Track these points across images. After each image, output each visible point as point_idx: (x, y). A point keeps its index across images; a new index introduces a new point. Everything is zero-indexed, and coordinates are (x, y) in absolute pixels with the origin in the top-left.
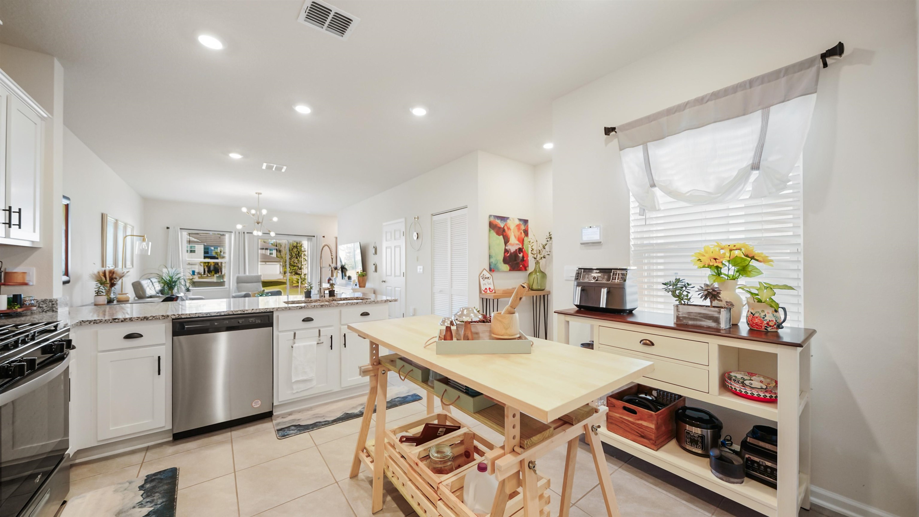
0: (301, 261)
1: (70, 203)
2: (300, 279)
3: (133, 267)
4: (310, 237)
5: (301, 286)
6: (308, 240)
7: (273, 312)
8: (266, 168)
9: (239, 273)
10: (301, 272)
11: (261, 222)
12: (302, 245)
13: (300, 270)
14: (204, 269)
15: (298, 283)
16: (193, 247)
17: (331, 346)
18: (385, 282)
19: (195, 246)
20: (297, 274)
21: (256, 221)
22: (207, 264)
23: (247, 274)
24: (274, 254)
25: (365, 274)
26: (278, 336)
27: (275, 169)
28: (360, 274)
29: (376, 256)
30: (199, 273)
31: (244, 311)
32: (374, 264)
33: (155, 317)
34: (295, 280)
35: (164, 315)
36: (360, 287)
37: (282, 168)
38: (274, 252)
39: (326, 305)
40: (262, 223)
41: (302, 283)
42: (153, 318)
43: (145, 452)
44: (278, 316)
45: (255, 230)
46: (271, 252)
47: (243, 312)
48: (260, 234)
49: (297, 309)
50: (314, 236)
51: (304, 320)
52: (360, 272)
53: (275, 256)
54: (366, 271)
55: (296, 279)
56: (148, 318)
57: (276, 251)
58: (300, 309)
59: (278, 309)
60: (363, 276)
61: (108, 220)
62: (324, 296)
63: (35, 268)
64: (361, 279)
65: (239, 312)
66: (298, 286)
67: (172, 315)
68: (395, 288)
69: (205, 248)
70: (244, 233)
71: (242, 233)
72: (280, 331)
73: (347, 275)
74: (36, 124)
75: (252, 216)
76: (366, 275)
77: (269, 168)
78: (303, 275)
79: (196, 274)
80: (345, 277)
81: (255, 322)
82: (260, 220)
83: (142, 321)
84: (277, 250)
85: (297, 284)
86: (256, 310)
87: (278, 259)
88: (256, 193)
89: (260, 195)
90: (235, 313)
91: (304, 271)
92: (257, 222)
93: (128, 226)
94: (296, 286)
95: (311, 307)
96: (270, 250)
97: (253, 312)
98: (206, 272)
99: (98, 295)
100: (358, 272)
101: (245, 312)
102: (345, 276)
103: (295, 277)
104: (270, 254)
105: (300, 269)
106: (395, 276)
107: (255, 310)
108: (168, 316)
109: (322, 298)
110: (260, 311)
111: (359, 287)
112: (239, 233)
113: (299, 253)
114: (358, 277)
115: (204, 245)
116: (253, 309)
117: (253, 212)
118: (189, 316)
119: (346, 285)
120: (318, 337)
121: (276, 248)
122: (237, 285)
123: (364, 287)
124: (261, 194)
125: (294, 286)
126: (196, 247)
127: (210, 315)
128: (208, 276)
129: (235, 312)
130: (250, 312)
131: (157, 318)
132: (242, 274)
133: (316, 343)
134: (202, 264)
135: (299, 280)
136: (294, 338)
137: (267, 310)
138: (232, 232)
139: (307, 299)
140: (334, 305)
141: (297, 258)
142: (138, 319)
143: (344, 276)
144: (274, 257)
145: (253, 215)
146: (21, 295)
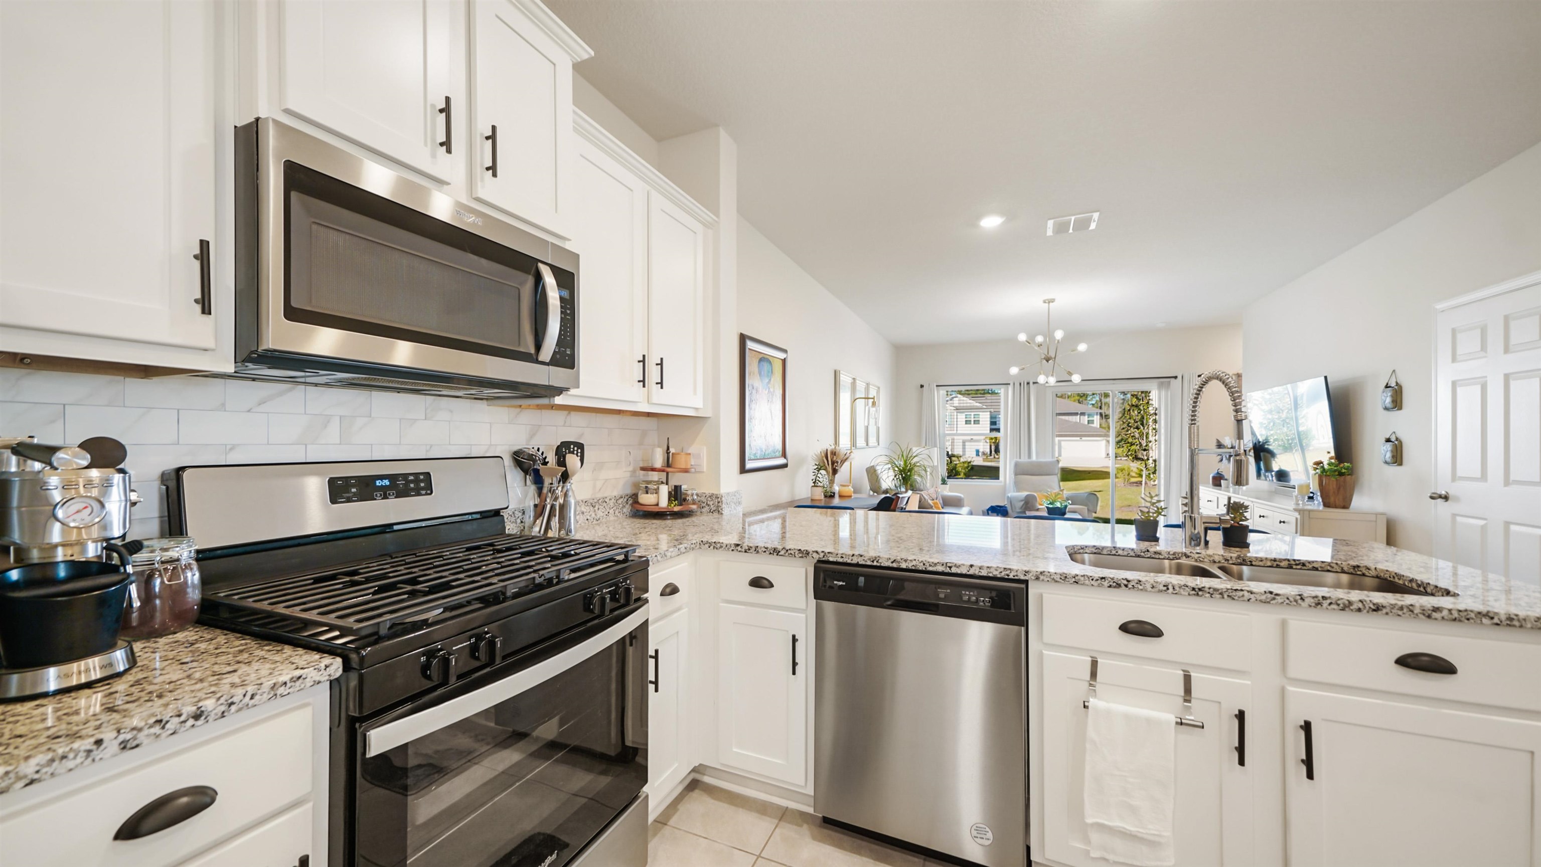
0: (1147, 434)
1: (787, 357)
2: (1144, 469)
3: (878, 444)
4: (1165, 380)
5: (1146, 483)
6: (1160, 387)
7: (1026, 582)
8: (1053, 232)
9: (1020, 458)
10: (1147, 455)
11: (1053, 356)
12: (1150, 402)
13: (1145, 453)
14: (991, 446)
15: (1141, 476)
16: (968, 416)
17: (1241, 750)
18: (1446, 498)
19: (979, 415)
20: (1136, 458)
21: (1043, 356)
22: (994, 440)
23: (1034, 458)
24: (1095, 422)
25: (1348, 468)
26: (1041, 656)
27: (1073, 230)
28: (1326, 467)
29: (1396, 414)
30: (984, 454)
31: (950, 567)
32: (1388, 440)
33: (789, 552)
34: (1135, 470)
35: (802, 549)
36: (1326, 505)
37: (1088, 221)
38: (1097, 419)
39: (1216, 590)
40: (1055, 358)
41: (1148, 476)
42: (785, 553)
43: (777, 821)
44: (1041, 596)
45: (1041, 374)
46: (1090, 419)
47: (948, 570)
48: (1052, 380)
49: (1100, 586)
50: (1176, 377)
51: (1125, 628)
52: (1326, 463)
53: (1098, 427)
54: (1350, 460)
55: (1138, 468)
56: (779, 552)
57: (1099, 417)
58: (1110, 586)
59: (1042, 577)
60: (1341, 474)
61: (841, 378)
62: (1207, 543)
63: (705, 448)
64: (1332, 483)
65: (940, 569)
66: (1141, 483)
67: (813, 552)
68: (1507, 524)
69: (991, 418)
70: (1028, 383)
71: (1026, 384)
72: (1046, 644)
73: (1275, 467)
74: (695, 233)
75: (1036, 348)
76: (1351, 472)
77: (1061, 229)
78: (1151, 461)
79: (980, 454)
80: (1268, 474)
81: (977, 601)
82: (1052, 354)
83: (771, 555)
84: (1101, 415)
85: (1140, 479)
86: (980, 568)
87: (1103, 431)
88: (1045, 302)
89: (1051, 304)
90: (931, 569)
91: (1153, 454)
92: (1044, 359)
93: (871, 386)
94: (1136, 483)
95: (1153, 587)
96: (1089, 415)
97: (971, 572)
98: (993, 452)
99: (815, 486)
100: (1318, 463)
101: (954, 570)
102: (1268, 469)
103: (1135, 466)
104: (1089, 422)
105: (1145, 450)
106: (1507, 482)
107: (978, 570)
108: (808, 553)
109: (1198, 549)
110: (991, 575)
111: (1321, 507)
112: (1020, 384)
113: (1143, 417)
114: (1320, 477)
115: (990, 412)
116: (971, 566)
117: (1039, 339)
118: (841, 560)
119: (1270, 496)
120: (1181, 700)
121: (1100, 411)
122: (1015, 478)
123: (1346, 506)
124: (1052, 301)
125: (1134, 483)
126: (981, 416)
127: (878, 564)
128: (995, 457)
129: (930, 566)
130: (964, 571)
131: (791, 554)
132: (1024, 459)
133: (1172, 719)
134: (988, 441)
135: (1142, 470)
136: (1094, 675)
137: (1008, 572)
138: (1009, 384)
139: (1145, 545)
140: (1252, 596)
141: (1138, 428)
142: (765, 552)
143: (1263, 471)
144: (1096, 428)
145: (1040, 345)
146: (681, 486)
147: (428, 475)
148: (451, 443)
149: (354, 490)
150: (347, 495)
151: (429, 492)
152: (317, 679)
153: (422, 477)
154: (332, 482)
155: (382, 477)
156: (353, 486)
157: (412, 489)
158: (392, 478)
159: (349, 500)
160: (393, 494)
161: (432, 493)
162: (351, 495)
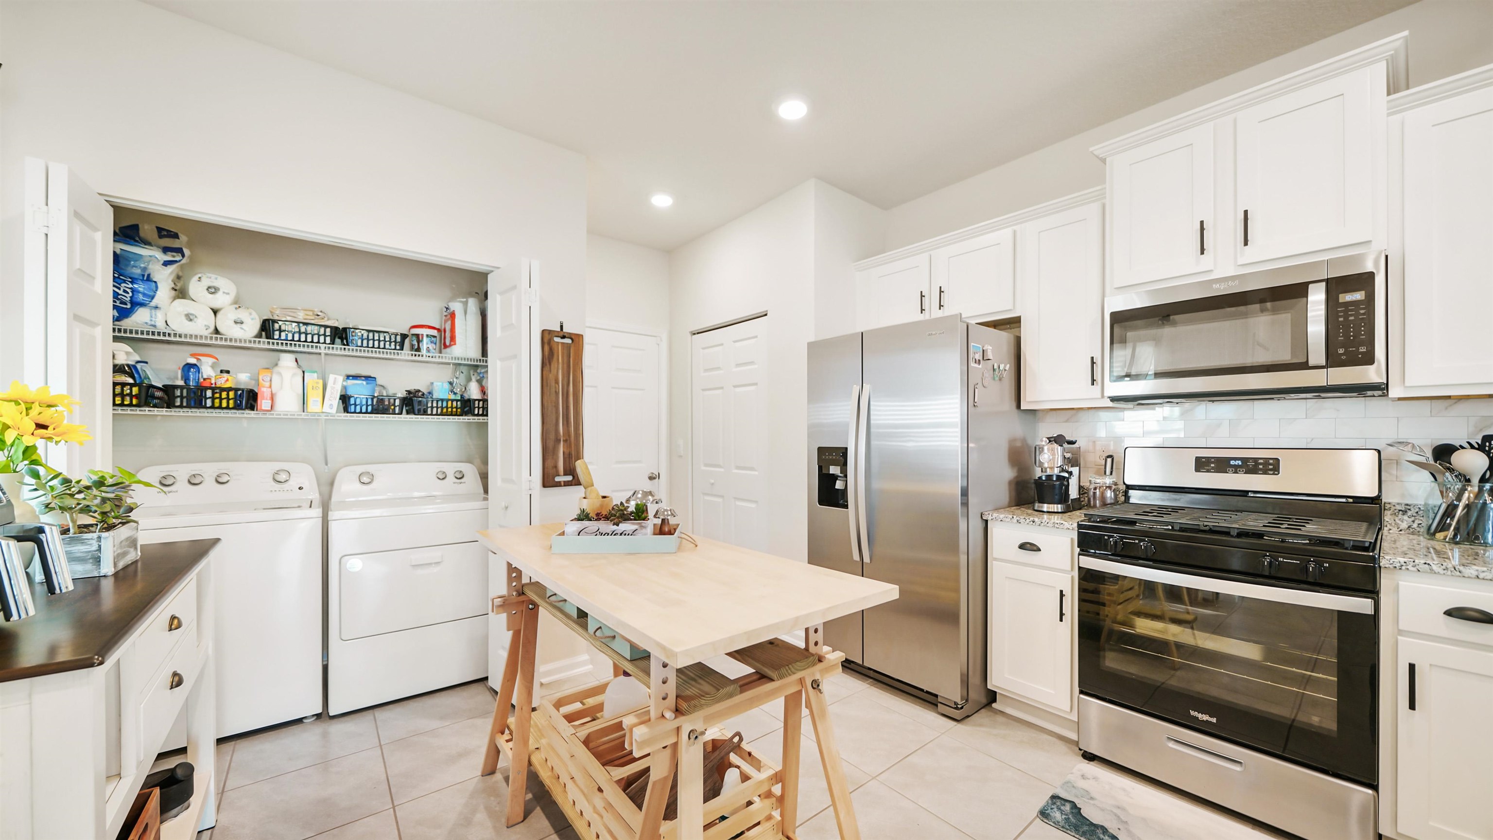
147: (1277, 460)
148: (1337, 437)
149: (1212, 465)
150: (1207, 468)
151: (1276, 473)
152: (1069, 527)
153: (1271, 461)
154: (1198, 459)
155: (1235, 459)
156: (1213, 463)
157: (1261, 470)
158: (1245, 460)
159: (1208, 471)
160: (1243, 471)
161: (1279, 473)
162: (1210, 468)
